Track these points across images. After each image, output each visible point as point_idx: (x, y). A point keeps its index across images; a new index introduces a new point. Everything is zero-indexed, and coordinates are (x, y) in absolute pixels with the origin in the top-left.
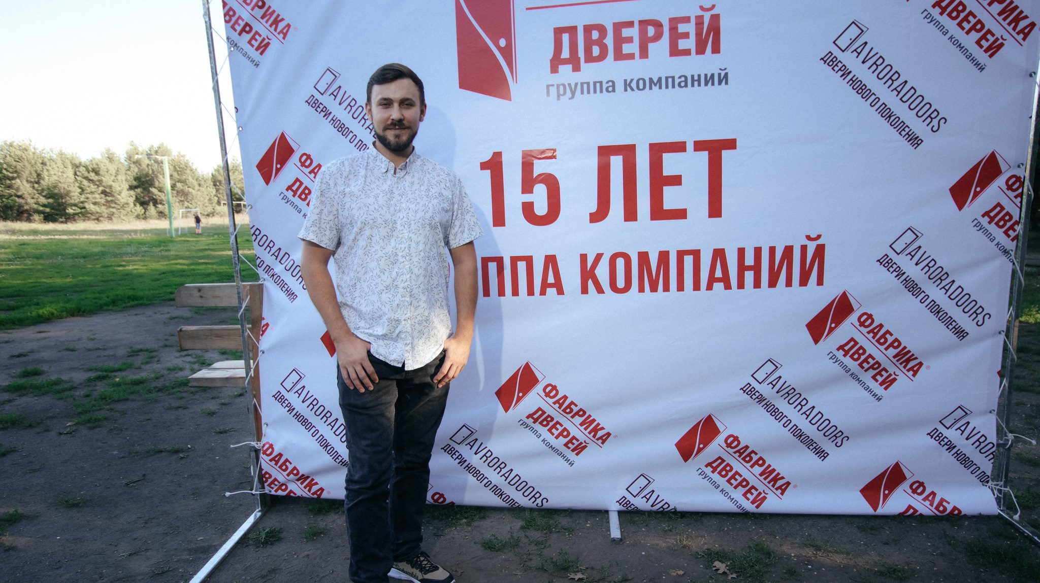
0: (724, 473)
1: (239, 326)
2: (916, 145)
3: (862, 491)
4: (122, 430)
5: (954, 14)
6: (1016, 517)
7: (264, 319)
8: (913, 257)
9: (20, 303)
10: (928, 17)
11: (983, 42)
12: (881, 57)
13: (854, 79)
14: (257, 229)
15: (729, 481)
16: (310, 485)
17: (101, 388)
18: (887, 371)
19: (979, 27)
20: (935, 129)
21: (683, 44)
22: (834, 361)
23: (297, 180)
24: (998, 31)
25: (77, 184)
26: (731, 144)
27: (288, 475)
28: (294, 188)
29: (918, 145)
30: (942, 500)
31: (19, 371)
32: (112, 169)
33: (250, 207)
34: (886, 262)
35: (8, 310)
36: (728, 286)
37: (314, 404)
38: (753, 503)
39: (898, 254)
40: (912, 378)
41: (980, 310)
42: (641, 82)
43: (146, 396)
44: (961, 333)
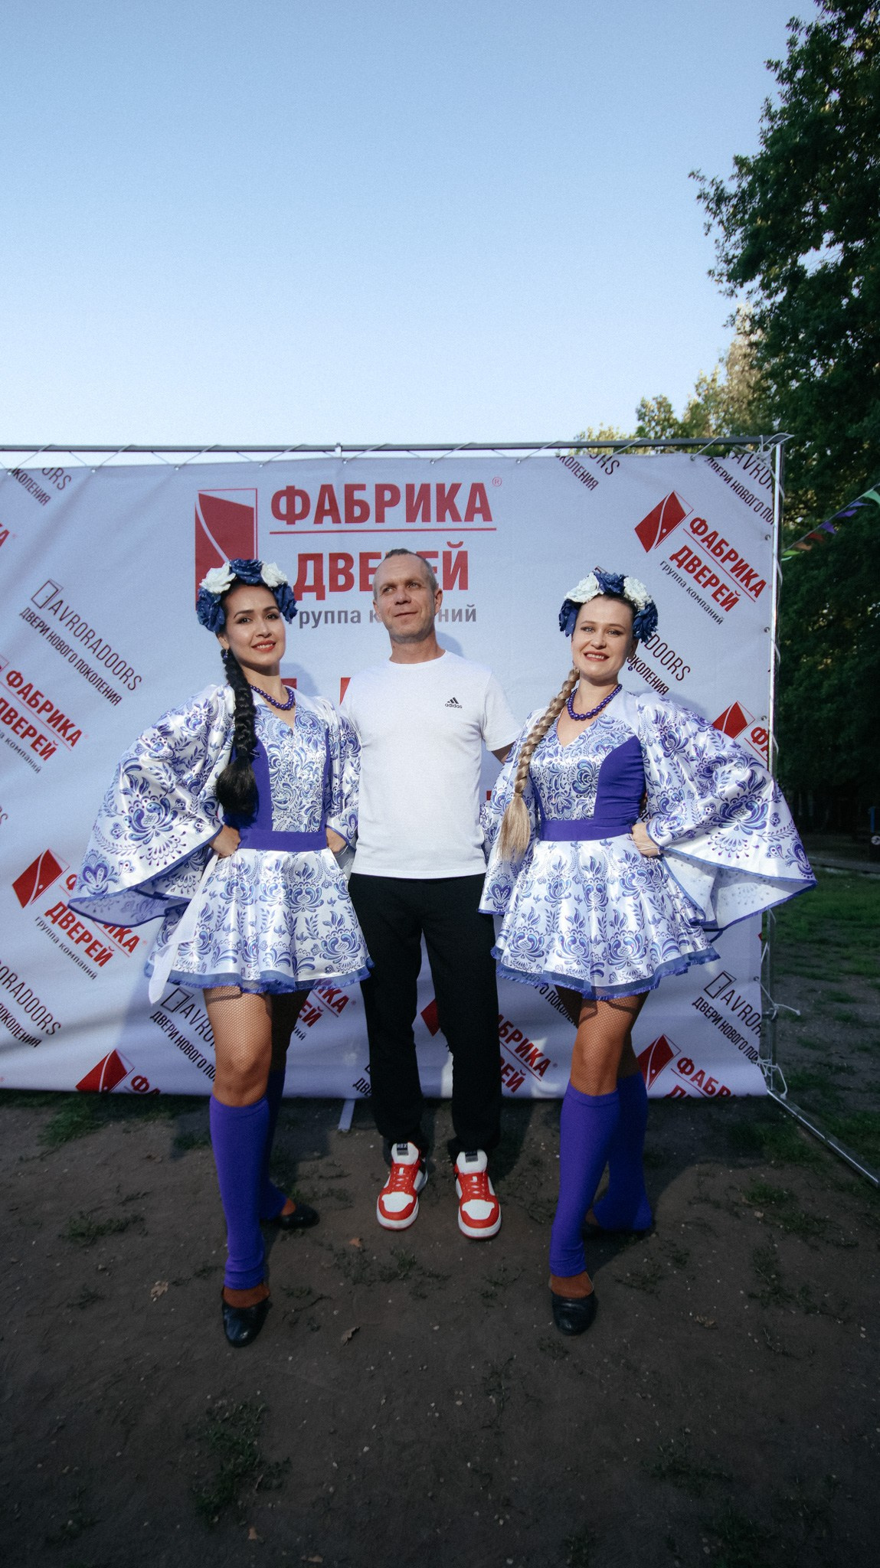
5: (690, 568)
6: (783, 1095)
10: (665, 568)
11: (718, 596)
19: (713, 581)
20: (679, 678)
24: (732, 587)
30: (711, 1080)
38: (509, 1084)
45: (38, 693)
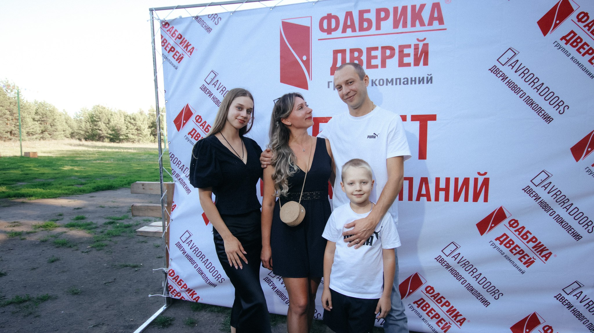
0: (424, 308)
1: (161, 205)
2: (549, 122)
3: (511, 328)
4: (112, 252)
5: (575, 44)
7: (174, 202)
8: (546, 188)
9: (87, 182)
10: (557, 46)
11: (593, 61)
12: (527, 69)
13: (509, 82)
14: (173, 154)
15: (427, 314)
16: (193, 294)
17: (110, 228)
18: (528, 256)
19: (590, 52)
20: (561, 112)
21: (406, 60)
22: (494, 247)
23: (194, 129)
25: (125, 125)
26: (433, 118)
27: (181, 288)
28: (192, 134)
29: (550, 121)
31: (75, 217)
32: (142, 118)
33: (170, 143)
34: (528, 190)
35: (81, 185)
36: (429, 199)
37: (196, 250)
38: (442, 329)
39: (536, 186)
40: (545, 261)
41: (590, 223)
42: (381, 81)
43: (129, 234)
44: (577, 237)
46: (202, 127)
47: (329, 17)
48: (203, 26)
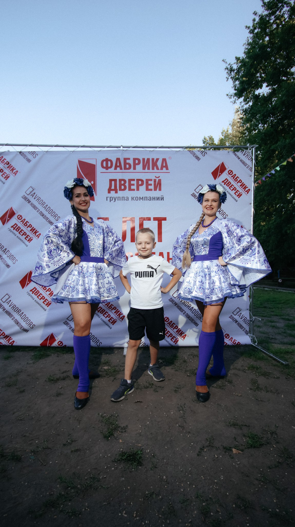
5: (228, 185)
6: (256, 344)
11: (236, 193)
15: (166, 334)
16: (9, 340)
19: (235, 189)
21: (150, 187)
23: (16, 224)
24: (240, 191)
26: (165, 219)
28: (14, 227)
30: (235, 340)
37: (14, 307)
38: (174, 342)
42: (137, 198)
45: (27, 222)
46: (22, 222)
47: (107, 160)
48: (25, 158)
